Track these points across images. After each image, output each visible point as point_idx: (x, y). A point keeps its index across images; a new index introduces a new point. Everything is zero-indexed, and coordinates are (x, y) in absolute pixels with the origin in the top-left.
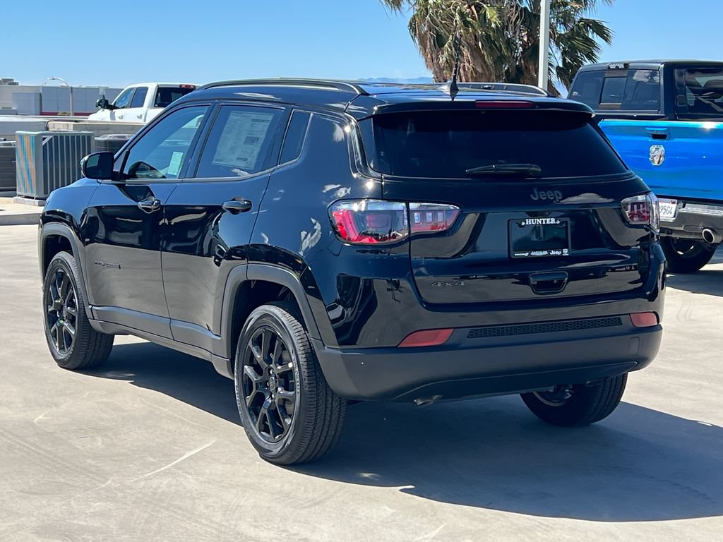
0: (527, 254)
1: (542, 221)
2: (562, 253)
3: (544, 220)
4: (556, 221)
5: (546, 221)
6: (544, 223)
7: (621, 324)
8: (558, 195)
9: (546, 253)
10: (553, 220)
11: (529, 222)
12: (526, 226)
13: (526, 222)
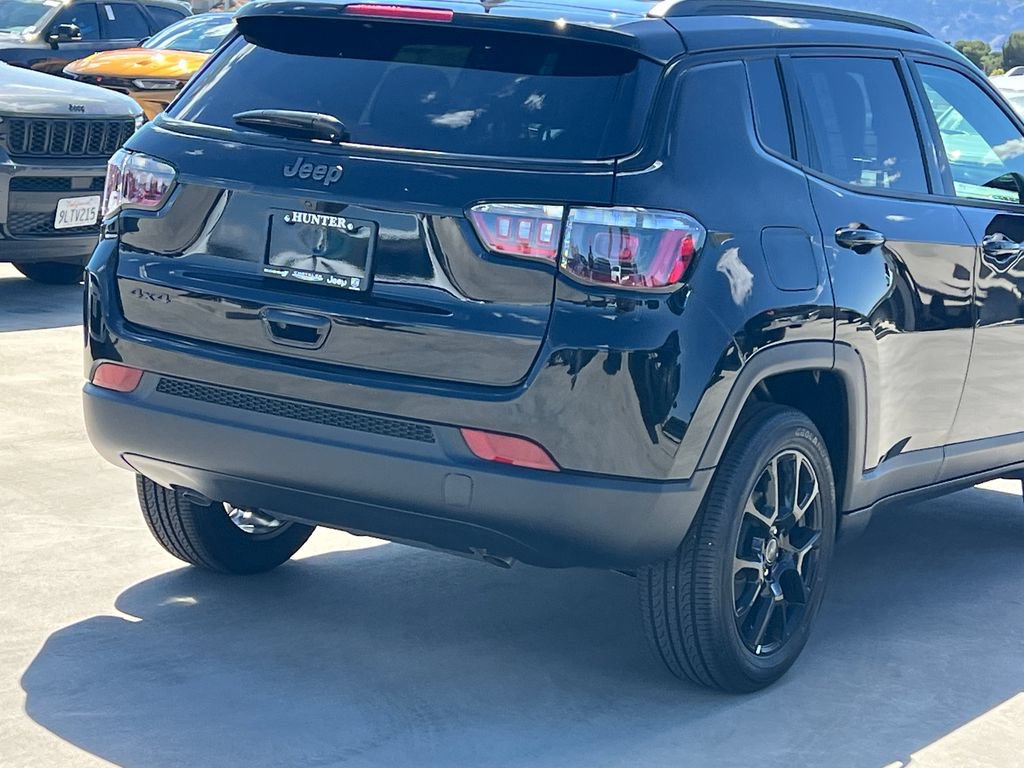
1: (321, 220)
2: (349, 284)
3: (325, 217)
4: (346, 224)
5: (328, 222)
6: (324, 224)
7: (434, 441)
8: (334, 174)
9: (319, 278)
10: (342, 222)
11: (297, 217)
12: (291, 223)
13: (292, 217)
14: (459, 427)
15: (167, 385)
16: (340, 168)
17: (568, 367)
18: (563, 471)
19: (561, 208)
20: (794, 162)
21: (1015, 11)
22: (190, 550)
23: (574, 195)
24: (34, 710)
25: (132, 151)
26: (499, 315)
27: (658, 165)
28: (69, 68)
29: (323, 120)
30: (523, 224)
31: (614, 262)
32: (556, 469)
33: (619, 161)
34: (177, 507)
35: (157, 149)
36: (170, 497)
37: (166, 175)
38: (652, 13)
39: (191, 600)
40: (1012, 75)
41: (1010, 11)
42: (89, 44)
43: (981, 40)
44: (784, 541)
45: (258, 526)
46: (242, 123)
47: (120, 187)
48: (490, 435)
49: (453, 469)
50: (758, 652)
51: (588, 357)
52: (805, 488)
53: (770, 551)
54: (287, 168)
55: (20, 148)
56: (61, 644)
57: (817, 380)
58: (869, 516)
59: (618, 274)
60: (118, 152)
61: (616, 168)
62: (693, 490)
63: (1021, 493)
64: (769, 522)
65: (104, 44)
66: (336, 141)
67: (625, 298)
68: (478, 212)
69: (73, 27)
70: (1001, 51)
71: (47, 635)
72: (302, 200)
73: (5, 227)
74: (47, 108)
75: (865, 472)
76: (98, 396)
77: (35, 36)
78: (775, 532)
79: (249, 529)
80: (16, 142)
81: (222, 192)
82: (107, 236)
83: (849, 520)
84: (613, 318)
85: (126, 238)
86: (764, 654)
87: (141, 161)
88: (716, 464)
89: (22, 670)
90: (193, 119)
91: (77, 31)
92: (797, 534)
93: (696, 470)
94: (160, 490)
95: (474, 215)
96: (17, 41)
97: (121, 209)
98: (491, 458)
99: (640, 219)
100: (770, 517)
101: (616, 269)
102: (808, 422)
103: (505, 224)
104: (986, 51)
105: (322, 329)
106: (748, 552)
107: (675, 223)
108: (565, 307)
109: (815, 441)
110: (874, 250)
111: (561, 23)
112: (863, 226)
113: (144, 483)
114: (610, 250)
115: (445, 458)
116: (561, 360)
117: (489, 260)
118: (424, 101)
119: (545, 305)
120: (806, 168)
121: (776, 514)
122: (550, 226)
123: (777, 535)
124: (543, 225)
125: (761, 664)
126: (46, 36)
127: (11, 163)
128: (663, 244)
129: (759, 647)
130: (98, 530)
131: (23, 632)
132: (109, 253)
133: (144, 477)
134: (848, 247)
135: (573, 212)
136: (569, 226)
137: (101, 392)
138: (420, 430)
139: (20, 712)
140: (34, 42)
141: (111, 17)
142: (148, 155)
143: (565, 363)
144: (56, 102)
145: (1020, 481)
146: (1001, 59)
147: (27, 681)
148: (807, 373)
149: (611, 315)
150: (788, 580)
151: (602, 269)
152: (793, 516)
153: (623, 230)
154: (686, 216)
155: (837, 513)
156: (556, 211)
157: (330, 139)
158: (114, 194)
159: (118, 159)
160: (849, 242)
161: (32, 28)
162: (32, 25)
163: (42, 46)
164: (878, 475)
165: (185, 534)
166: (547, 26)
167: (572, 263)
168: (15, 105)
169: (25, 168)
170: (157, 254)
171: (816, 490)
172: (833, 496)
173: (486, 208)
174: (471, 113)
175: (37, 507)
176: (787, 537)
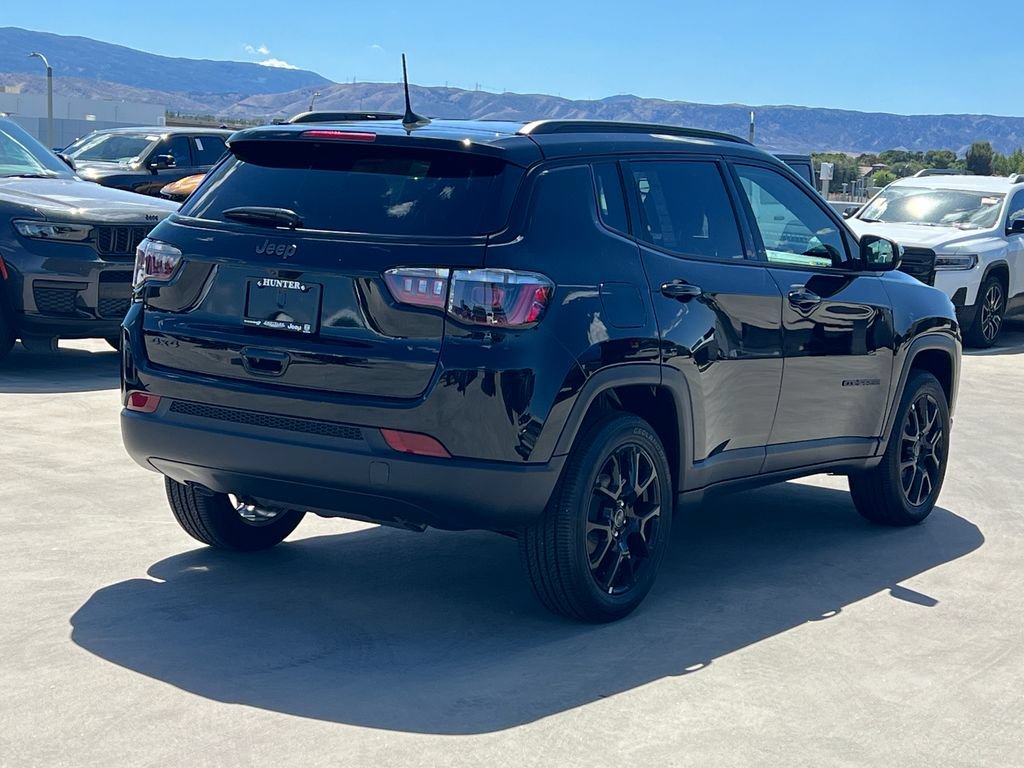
0: (258, 323)
1: (283, 284)
2: (303, 329)
3: (286, 282)
4: (300, 286)
5: (288, 285)
6: (285, 286)
7: (362, 439)
8: (290, 251)
9: (283, 325)
10: (297, 284)
11: (267, 282)
12: (263, 287)
13: (262, 282)
14: (380, 428)
15: (178, 406)
16: (294, 246)
17: (458, 385)
18: (454, 457)
19: (448, 270)
20: (630, 236)
21: (977, 125)
22: (205, 534)
23: (458, 261)
24: (76, 638)
25: (152, 239)
26: (410, 349)
27: (519, 239)
28: (166, 189)
29: (283, 213)
30: (422, 282)
31: (488, 309)
32: (449, 456)
33: (491, 237)
34: (195, 500)
35: (171, 237)
36: (189, 493)
37: (174, 255)
38: (521, 131)
39: (205, 568)
40: (920, 176)
41: (974, 125)
42: (182, 170)
43: (948, 149)
44: (631, 512)
45: (258, 516)
46: (228, 217)
47: (144, 266)
48: (402, 433)
49: (375, 458)
50: (610, 592)
51: (473, 375)
52: (644, 473)
53: (619, 519)
54: (257, 248)
55: (107, 249)
56: (102, 597)
57: (654, 393)
58: (702, 495)
59: (492, 318)
60: (144, 241)
61: (488, 242)
62: (551, 470)
63: (848, 489)
64: (615, 496)
65: (194, 169)
66: (293, 227)
67: (498, 333)
68: (390, 274)
69: (169, 156)
70: (965, 158)
71: (94, 591)
72: (268, 270)
73: (96, 311)
74: (132, 218)
75: (694, 462)
76: (131, 418)
77: (138, 165)
78: (622, 504)
79: (252, 518)
80: (104, 245)
81: (214, 265)
82: (136, 301)
83: (684, 498)
84: (489, 347)
85: (152, 301)
86: (617, 594)
87: (159, 246)
88: (568, 451)
89: (72, 614)
90: (199, 215)
91: (172, 160)
92: (641, 506)
93: (552, 456)
94: (182, 489)
95: (387, 277)
96: (124, 169)
97: (145, 281)
98: (405, 450)
99: (507, 276)
100: (615, 493)
101: (490, 315)
102: (643, 423)
103: (409, 283)
104: (952, 158)
105: (284, 362)
106: (601, 518)
107: (530, 280)
108: (455, 341)
109: (651, 438)
110: (694, 300)
111: (467, 142)
112: (684, 282)
113: (170, 483)
114: (485, 300)
115: (370, 451)
116: (453, 380)
117: (398, 309)
118: (383, 196)
119: (438, 338)
120: (638, 240)
121: (620, 491)
122: (440, 284)
123: (624, 507)
124: (436, 282)
125: (612, 601)
126: (147, 164)
127: (101, 261)
128: (522, 294)
129: (611, 589)
130: (143, 524)
131: (78, 589)
132: (137, 313)
133: (170, 479)
134: (672, 297)
135: (456, 273)
136: (453, 282)
137: (133, 414)
138: (353, 431)
139: (67, 638)
140: (138, 169)
141: (200, 148)
142: (165, 242)
143: (455, 383)
144: (140, 213)
145: (846, 477)
146: (965, 165)
147: (74, 620)
148: (646, 387)
149: (488, 344)
150: (633, 540)
151: (480, 313)
152: (635, 493)
153: (493, 284)
154: (539, 275)
155: (673, 491)
156: (444, 273)
157: (288, 226)
158: (140, 271)
159: (143, 246)
160: (673, 293)
161: (137, 158)
162: (137, 156)
163: (144, 172)
164: (709, 465)
165: (201, 521)
166: (457, 144)
167: (455, 309)
168: (106, 216)
169: (113, 265)
170: (172, 312)
171: (654, 474)
172: (669, 479)
173: (395, 271)
174: (411, 203)
175: (100, 510)
176: (632, 509)
